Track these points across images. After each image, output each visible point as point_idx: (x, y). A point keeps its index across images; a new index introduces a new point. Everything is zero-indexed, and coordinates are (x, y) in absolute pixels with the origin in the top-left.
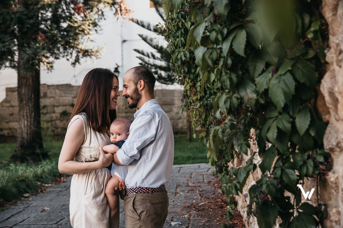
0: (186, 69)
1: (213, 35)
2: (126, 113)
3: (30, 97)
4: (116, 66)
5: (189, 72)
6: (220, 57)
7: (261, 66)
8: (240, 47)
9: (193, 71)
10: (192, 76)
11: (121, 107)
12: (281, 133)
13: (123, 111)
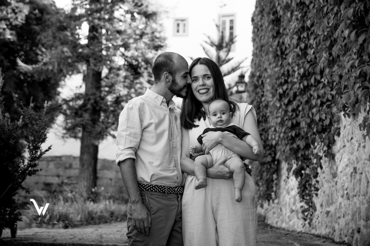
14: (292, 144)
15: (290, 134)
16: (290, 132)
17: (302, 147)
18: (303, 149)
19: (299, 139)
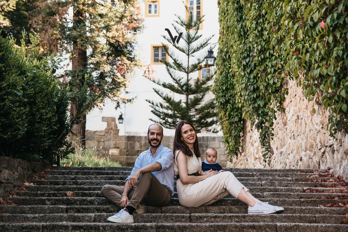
0: (222, 107)
1: (250, 94)
2: (127, 155)
3: (79, 132)
4: (120, 114)
5: (224, 108)
6: (251, 98)
7: (258, 100)
8: (255, 96)
9: (225, 107)
10: (225, 110)
11: (123, 150)
12: (262, 112)
13: (124, 153)
14: (254, 104)
15: (252, 96)
16: (252, 95)
17: (262, 106)
18: (263, 107)
19: (260, 100)
